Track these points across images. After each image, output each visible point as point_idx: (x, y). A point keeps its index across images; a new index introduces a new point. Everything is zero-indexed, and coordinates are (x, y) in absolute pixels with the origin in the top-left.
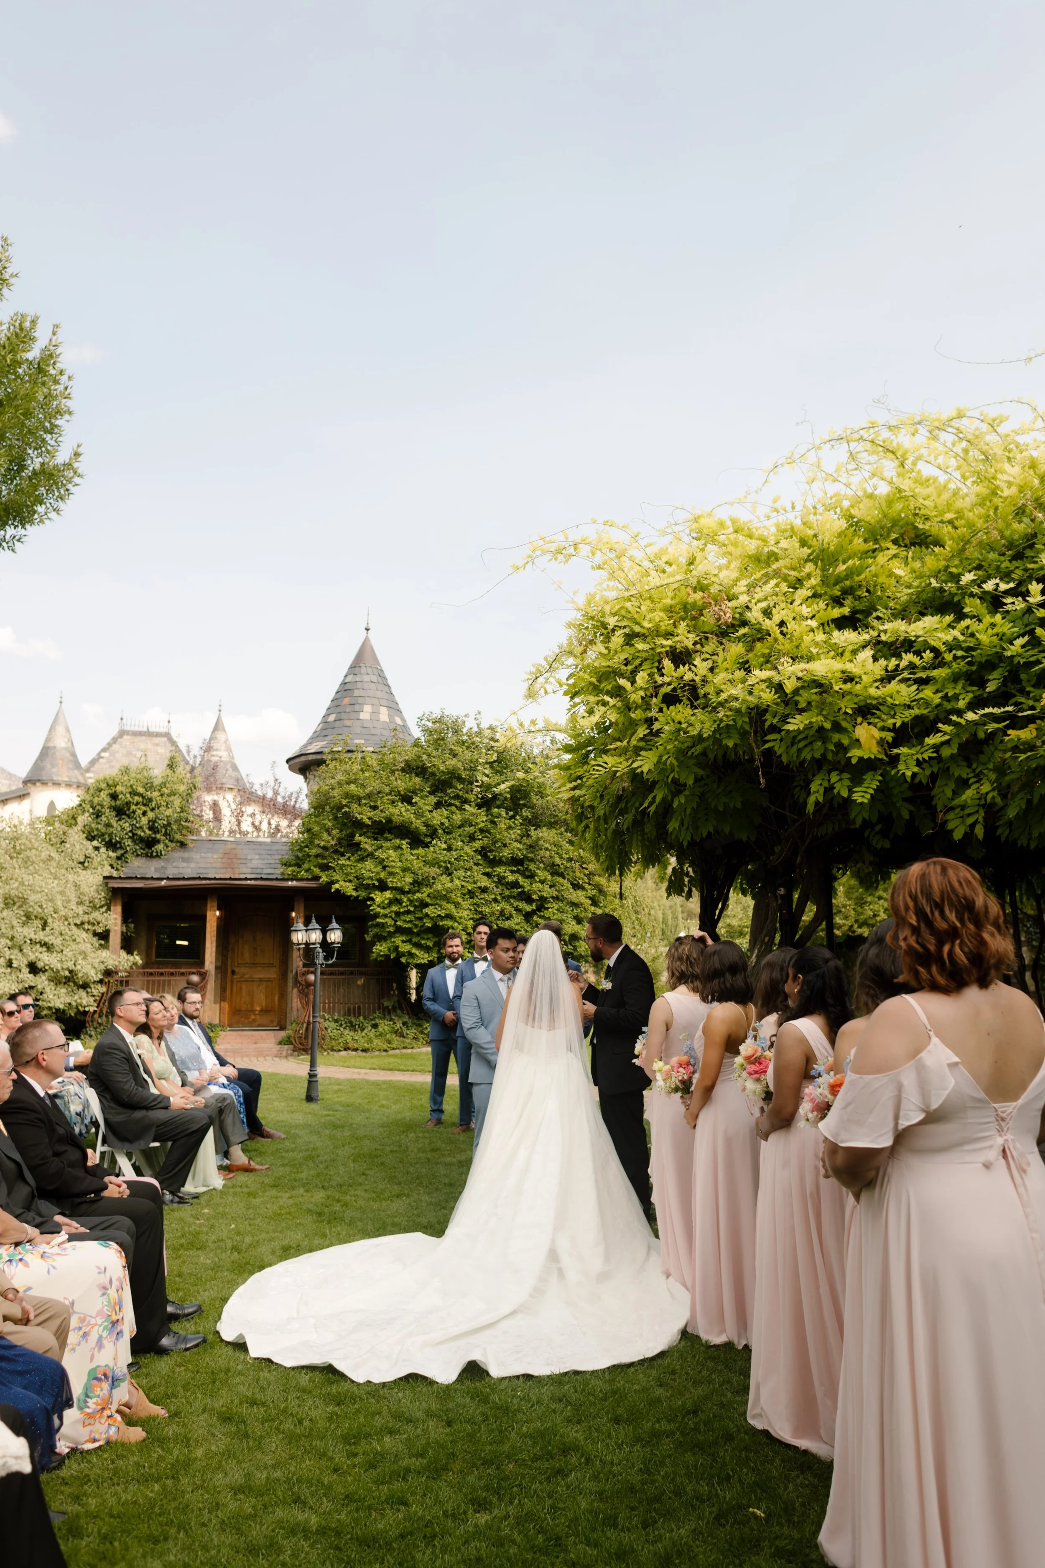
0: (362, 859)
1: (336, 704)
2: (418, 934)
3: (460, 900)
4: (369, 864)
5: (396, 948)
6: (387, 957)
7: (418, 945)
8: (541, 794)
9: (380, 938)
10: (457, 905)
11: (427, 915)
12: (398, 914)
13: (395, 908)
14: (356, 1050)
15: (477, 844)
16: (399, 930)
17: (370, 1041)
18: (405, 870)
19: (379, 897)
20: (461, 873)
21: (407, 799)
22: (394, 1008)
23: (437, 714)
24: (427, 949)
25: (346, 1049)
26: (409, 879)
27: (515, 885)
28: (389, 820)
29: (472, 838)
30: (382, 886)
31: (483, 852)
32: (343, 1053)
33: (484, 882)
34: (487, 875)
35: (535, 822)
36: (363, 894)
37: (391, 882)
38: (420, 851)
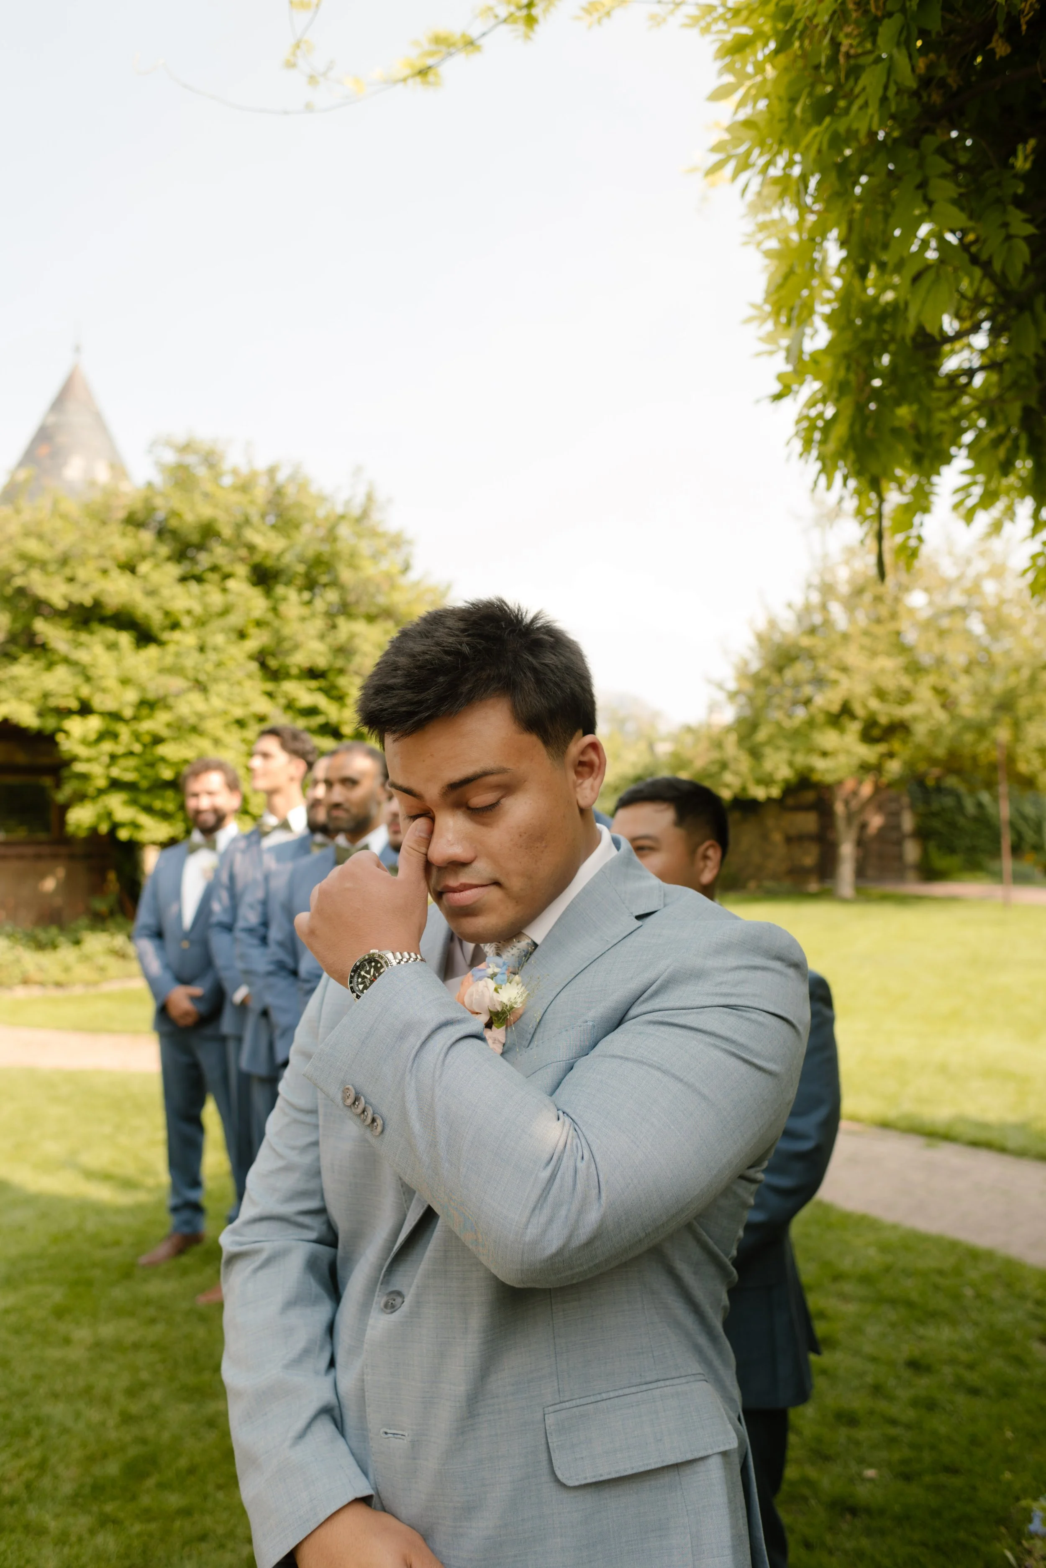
0: (50, 666)
1: (29, 457)
2: (149, 790)
3: (220, 733)
4: (61, 672)
5: (109, 815)
6: (94, 830)
7: (148, 810)
8: (353, 566)
9: (81, 797)
10: (217, 742)
11: (163, 759)
12: (113, 758)
13: (107, 746)
14: (42, 984)
15: (252, 644)
16: (115, 785)
17: (67, 969)
18: (125, 682)
19: (76, 726)
20: (223, 688)
21: (130, 568)
22: (112, 913)
23: (181, 438)
24: (165, 816)
25: (26, 981)
26: (131, 696)
27: (312, 711)
28: (97, 604)
29: (242, 635)
30: (85, 709)
31: (261, 658)
32: (20, 992)
33: (263, 706)
34: (270, 695)
35: (345, 609)
36: (51, 723)
37: (99, 702)
38: (152, 651)
